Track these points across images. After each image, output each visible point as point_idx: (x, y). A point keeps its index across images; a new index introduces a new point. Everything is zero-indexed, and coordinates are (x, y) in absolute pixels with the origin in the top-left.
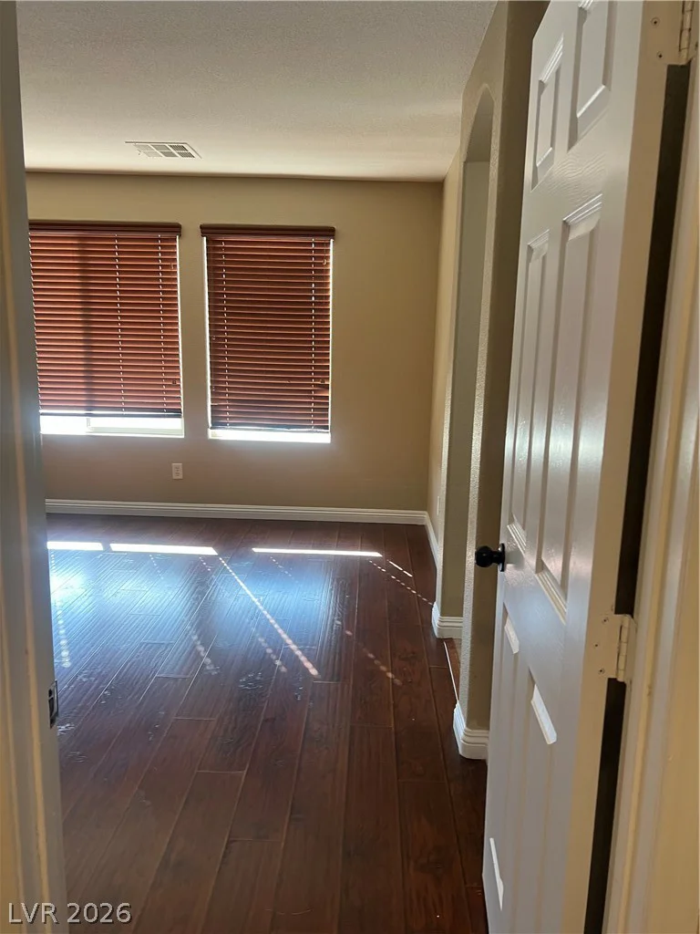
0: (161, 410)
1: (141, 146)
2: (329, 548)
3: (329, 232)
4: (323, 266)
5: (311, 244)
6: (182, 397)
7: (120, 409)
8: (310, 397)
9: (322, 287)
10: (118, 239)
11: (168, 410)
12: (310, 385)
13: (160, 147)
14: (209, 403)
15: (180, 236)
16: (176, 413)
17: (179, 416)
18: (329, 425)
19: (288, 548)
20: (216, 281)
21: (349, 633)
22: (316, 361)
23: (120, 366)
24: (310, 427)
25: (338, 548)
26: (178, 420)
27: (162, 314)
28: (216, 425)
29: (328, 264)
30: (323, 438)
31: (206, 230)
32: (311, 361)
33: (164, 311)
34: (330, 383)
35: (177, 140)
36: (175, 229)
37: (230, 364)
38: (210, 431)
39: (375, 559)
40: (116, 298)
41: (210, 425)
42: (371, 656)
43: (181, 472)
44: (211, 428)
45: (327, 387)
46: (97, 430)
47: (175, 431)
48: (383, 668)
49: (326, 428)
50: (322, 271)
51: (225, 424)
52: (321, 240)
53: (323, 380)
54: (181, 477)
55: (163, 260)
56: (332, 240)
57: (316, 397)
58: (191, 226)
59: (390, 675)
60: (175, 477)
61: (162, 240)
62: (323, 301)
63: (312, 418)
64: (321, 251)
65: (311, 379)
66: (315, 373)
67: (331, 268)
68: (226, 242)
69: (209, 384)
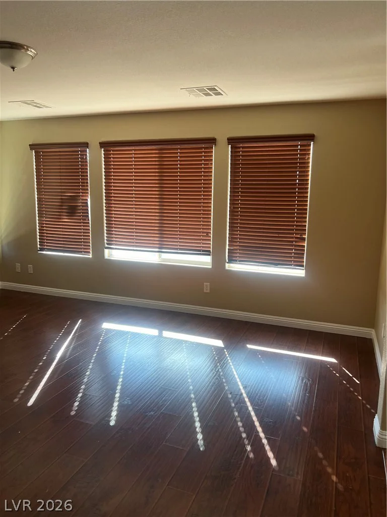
0: (199, 251)
1: (190, 90)
2: (299, 350)
3: (311, 137)
4: (305, 160)
5: (297, 146)
6: (211, 243)
7: (177, 249)
8: (292, 245)
9: (304, 173)
10: (181, 149)
11: (203, 251)
12: (292, 238)
13: (201, 90)
14: (227, 247)
15: (215, 145)
16: (207, 253)
17: (209, 255)
18: (305, 264)
19: (271, 347)
20: (235, 172)
21: (305, 429)
22: (297, 222)
23: (177, 224)
24: (291, 265)
25: (306, 351)
26: (209, 256)
27: (202, 193)
28: (230, 261)
29: (309, 158)
30: (300, 273)
31: (231, 141)
32: (294, 221)
33: (204, 191)
34: (306, 237)
35: (210, 84)
36: (212, 141)
37: (240, 223)
38: (227, 265)
39: (331, 364)
40: (177, 184)
41: (227, 261)
42: (320, 455)
43: (209, 288)
44: (228, 263)
45: (304, 239)
46: (165, 260)
47: (206, 263)
48: (329, 470)
49: (302, 266)
50: (304, 163)
51: (236, 261)
52: (305, 143)
53: (302, 234)
54: (208, 291)
55: (205, 160)
56: (312, 143)
57: (295, 246)
58: (222, 139)
59: (334, 478)
60: (205, 291)
61: (204, 148)
62: (304, 182)
63: (293, 259)
64: (305, 150)
65: (293, 234)
66: (296, 230)
67: (311, 160)
68: (243, 147)
69: (228, 236)
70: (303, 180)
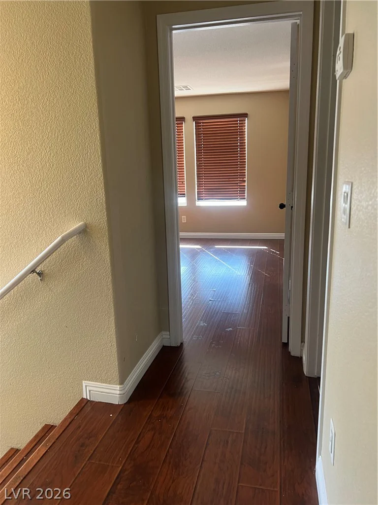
2: (246, 246)
3: (245, 115)
4: (243, 130)
5: (237, 121)
6: (186, 189)
8: (238, 186)
9: (243, 138)
12: (238, 181)
14: (196, 191)
15: (185, 122)
16: (183, 195)
17: (185, 197)
18: (246, 197)
20: (199, 140)
22: (240, 170)
24: (238, 199)
25: (249, 246)
28: (199, 199)
30: (243, 203)
31: (195, 119)
32: (238, 170)
33: (178, 154)
34: (246, 179)
35: (184, 84)
36: (183, 119)
37: (204, 174)
43: (185, 220)
44: (197, 201)
45: (245, 181)
47: (183, 203)
49: (245, 199)
50: (242, 132)
51: (202, 199)
52: (242, 119)
53: (243, 178)
54: (185, 222)
55: (178, 133)
56: (246, 119)
57: (240, 186)
58: (189, 117)
60: (183, 222)
61: (177, 124)
62: (243, 144)
63: (239, 195)
64: (242, 123)
65: (238, 178)
66: (240, 175)
67: (246, 130)
68: (203, 123)
69: (196, 183)
70: (242, 148)
